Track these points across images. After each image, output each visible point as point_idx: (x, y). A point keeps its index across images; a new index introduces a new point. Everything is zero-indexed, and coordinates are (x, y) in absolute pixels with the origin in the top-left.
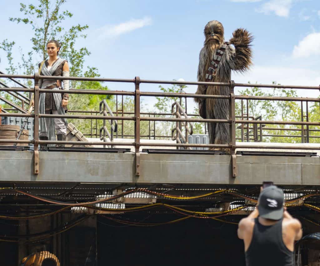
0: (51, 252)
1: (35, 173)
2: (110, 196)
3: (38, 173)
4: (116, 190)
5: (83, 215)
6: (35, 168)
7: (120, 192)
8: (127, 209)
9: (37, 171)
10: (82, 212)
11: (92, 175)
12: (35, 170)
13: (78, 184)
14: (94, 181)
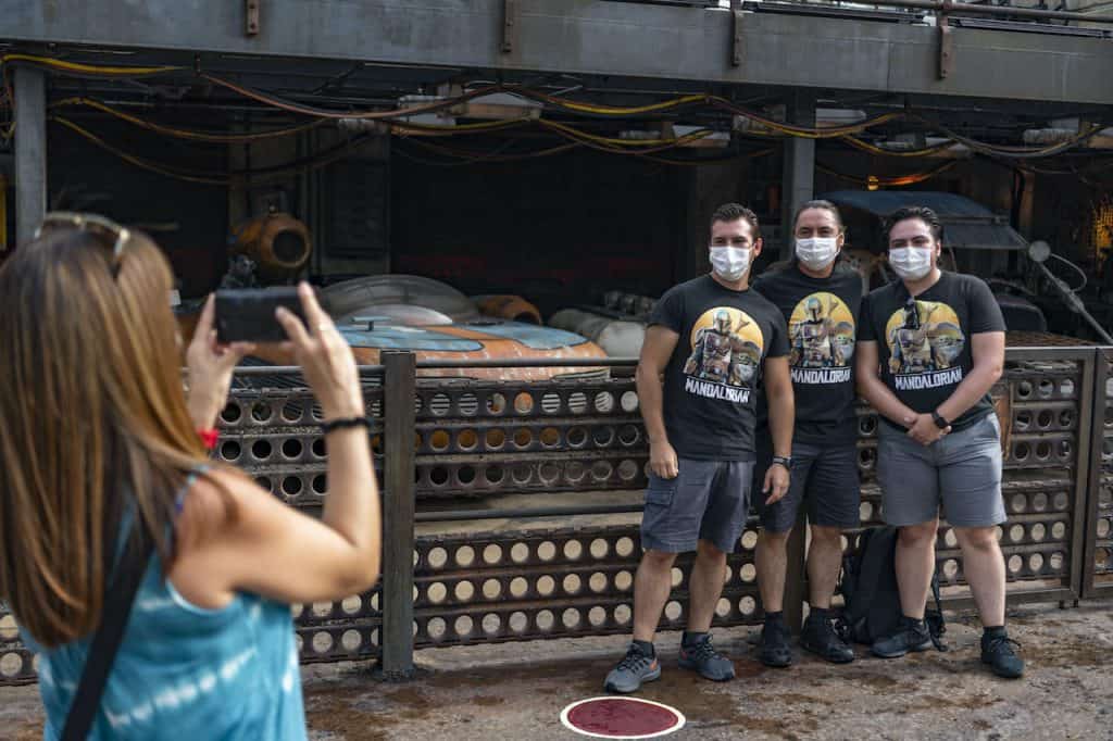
0: (296, 216)
1: (250, 30)
2: (431, 98)
3: (257, 30)
4: (447, 86)
5: (364, 134)
6: (250, 17)
7: (457, 92)
8: (459, 127)
9: (253, 26)
10: (362, 128)
11: (394, 42)
12: (249, 23)
13: (359, 64)
14: (398, 60)
